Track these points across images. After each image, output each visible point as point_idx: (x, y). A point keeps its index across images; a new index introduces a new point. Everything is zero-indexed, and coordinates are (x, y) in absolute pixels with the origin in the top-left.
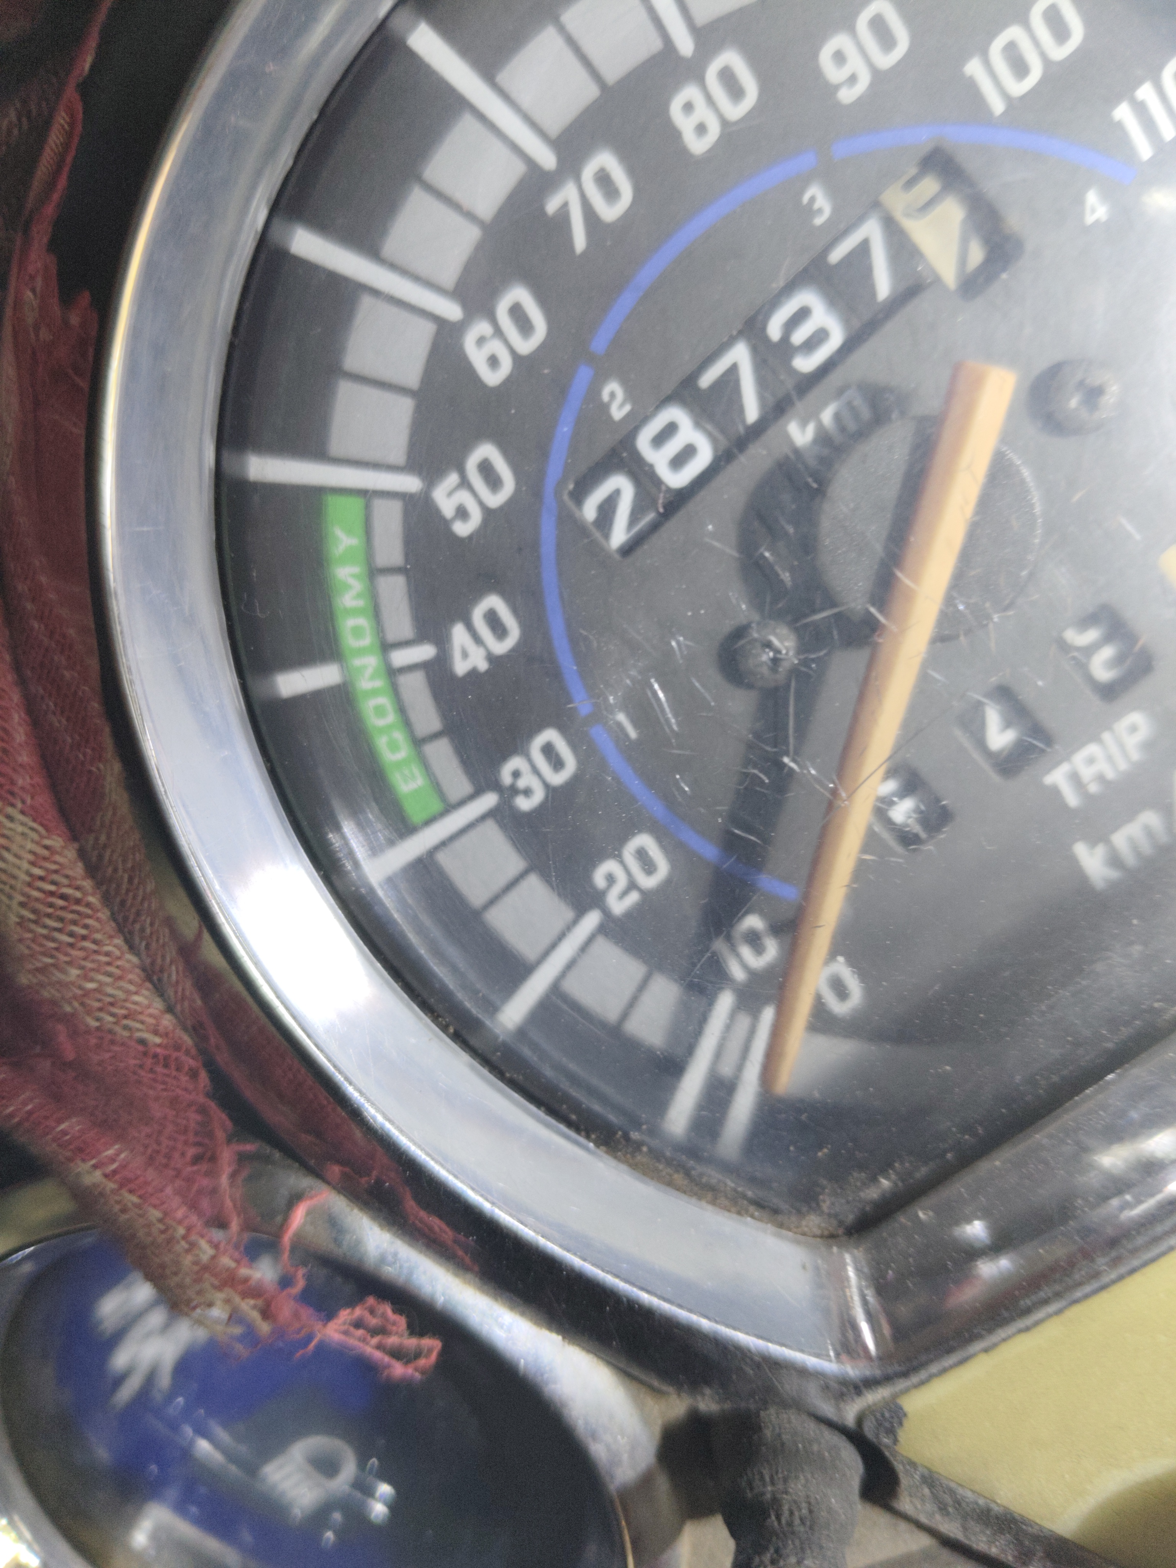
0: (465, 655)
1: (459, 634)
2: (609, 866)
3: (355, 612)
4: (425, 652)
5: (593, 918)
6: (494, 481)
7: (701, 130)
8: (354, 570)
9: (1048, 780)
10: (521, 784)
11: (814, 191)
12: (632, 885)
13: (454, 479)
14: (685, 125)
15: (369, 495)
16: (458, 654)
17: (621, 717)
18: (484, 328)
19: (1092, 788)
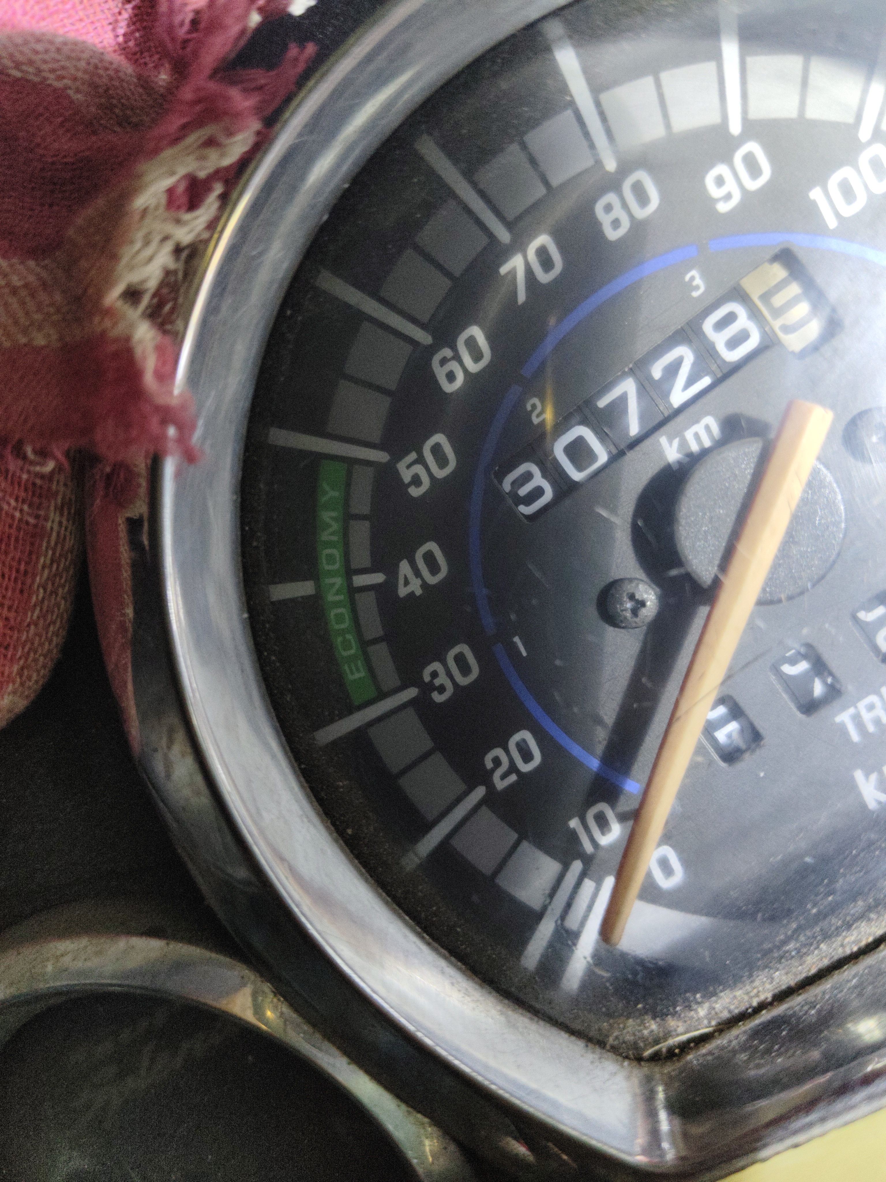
0: (407, 583)
1: (405, 568)
2: (498, 752)
3: (330, 544)
5: (480, 792)
6: (442, 461)
7: (616, 224)
8: (334, 514)
9: (838, 719)
10: (437, 682)
11: (694, 273)
12: (513, 768)
13: (413, 456)
14: (605, 219)
15: (351, 462)
16: (401, 581)
17: (516, 639)
18: (447, 352)
19: (871, 728)
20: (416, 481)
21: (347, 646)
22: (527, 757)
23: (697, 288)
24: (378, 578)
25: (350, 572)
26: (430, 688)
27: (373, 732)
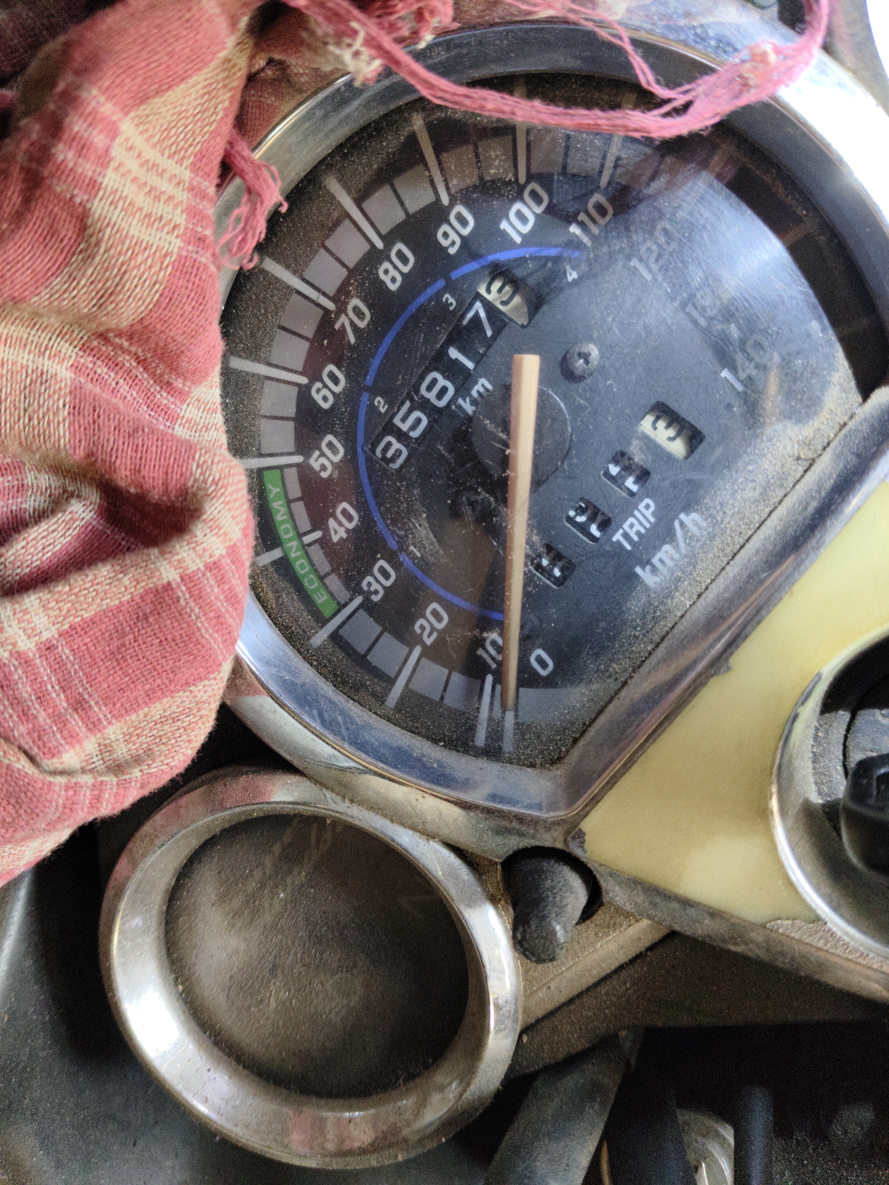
0: (336, 532)
1: (332, 523)
2: (421, 621)
3: (283, 522)
4: (318, 534)
5: (417, 650)
6: (335, 451)
7: (393, 280)
8: (281, 502)
9: (614, 539)
10: (372, 589)
11: (447, 296)
12: (433, 629)
13: (317, 453)
14: (386, 279)
15: (281, 468)
16: (332, 532)
17: (412, 548)
18: (318, 385)
19: (636, 539)
20: (323, 468)
21: (311, 582)
22: (439, 619)
23: (451, 304)
24: (317, 535)
25: (300, 535)
26: (370, 593)
27: (341, 632)
